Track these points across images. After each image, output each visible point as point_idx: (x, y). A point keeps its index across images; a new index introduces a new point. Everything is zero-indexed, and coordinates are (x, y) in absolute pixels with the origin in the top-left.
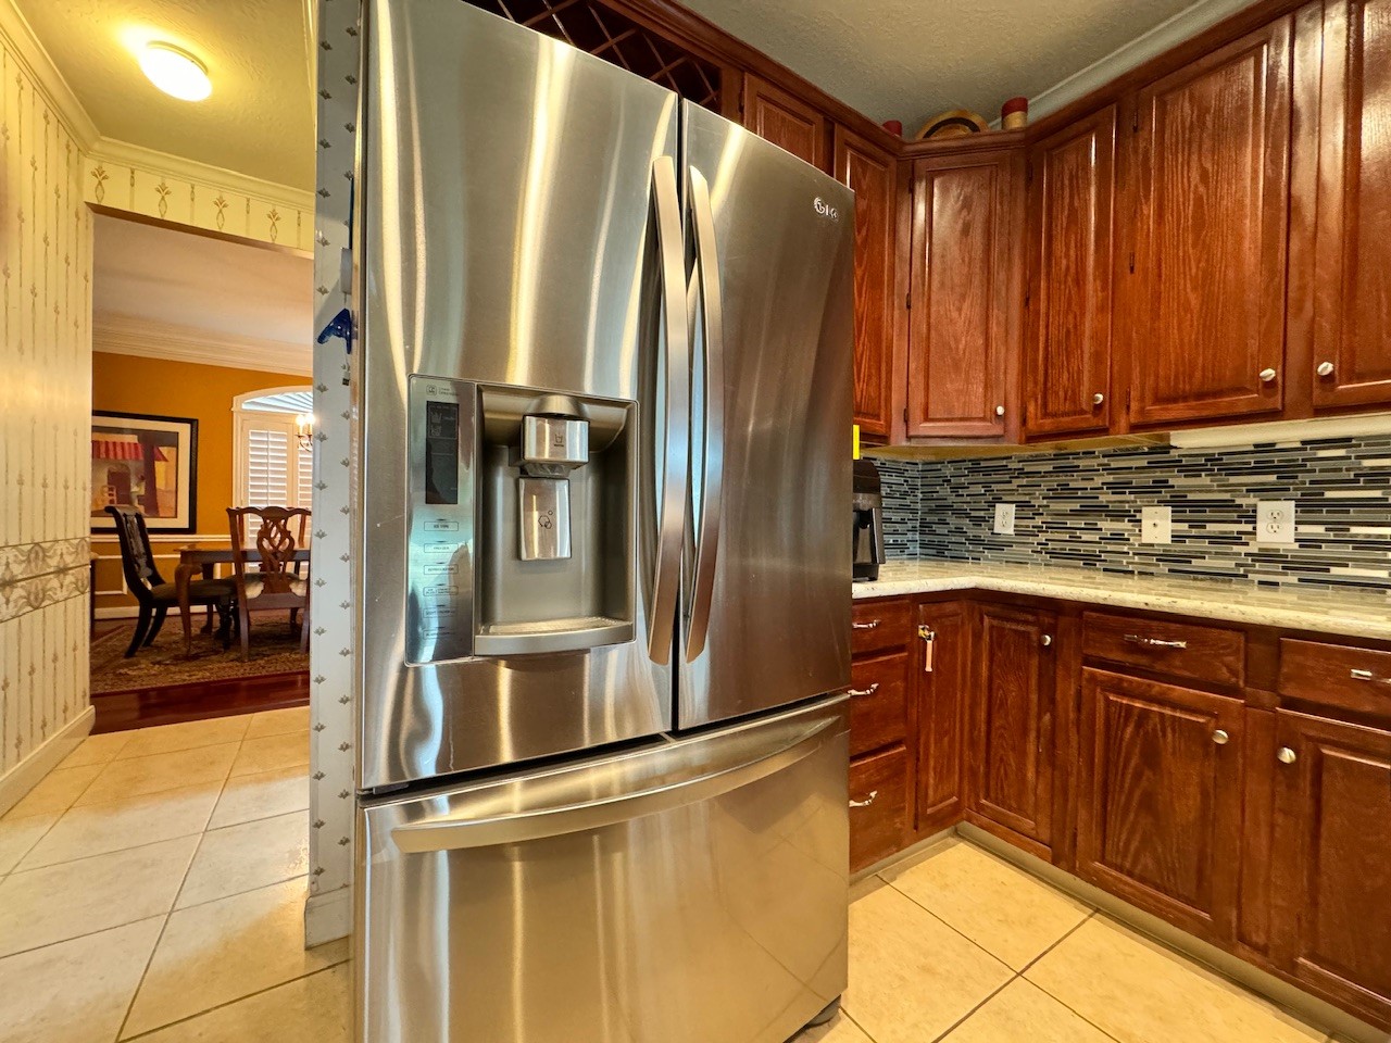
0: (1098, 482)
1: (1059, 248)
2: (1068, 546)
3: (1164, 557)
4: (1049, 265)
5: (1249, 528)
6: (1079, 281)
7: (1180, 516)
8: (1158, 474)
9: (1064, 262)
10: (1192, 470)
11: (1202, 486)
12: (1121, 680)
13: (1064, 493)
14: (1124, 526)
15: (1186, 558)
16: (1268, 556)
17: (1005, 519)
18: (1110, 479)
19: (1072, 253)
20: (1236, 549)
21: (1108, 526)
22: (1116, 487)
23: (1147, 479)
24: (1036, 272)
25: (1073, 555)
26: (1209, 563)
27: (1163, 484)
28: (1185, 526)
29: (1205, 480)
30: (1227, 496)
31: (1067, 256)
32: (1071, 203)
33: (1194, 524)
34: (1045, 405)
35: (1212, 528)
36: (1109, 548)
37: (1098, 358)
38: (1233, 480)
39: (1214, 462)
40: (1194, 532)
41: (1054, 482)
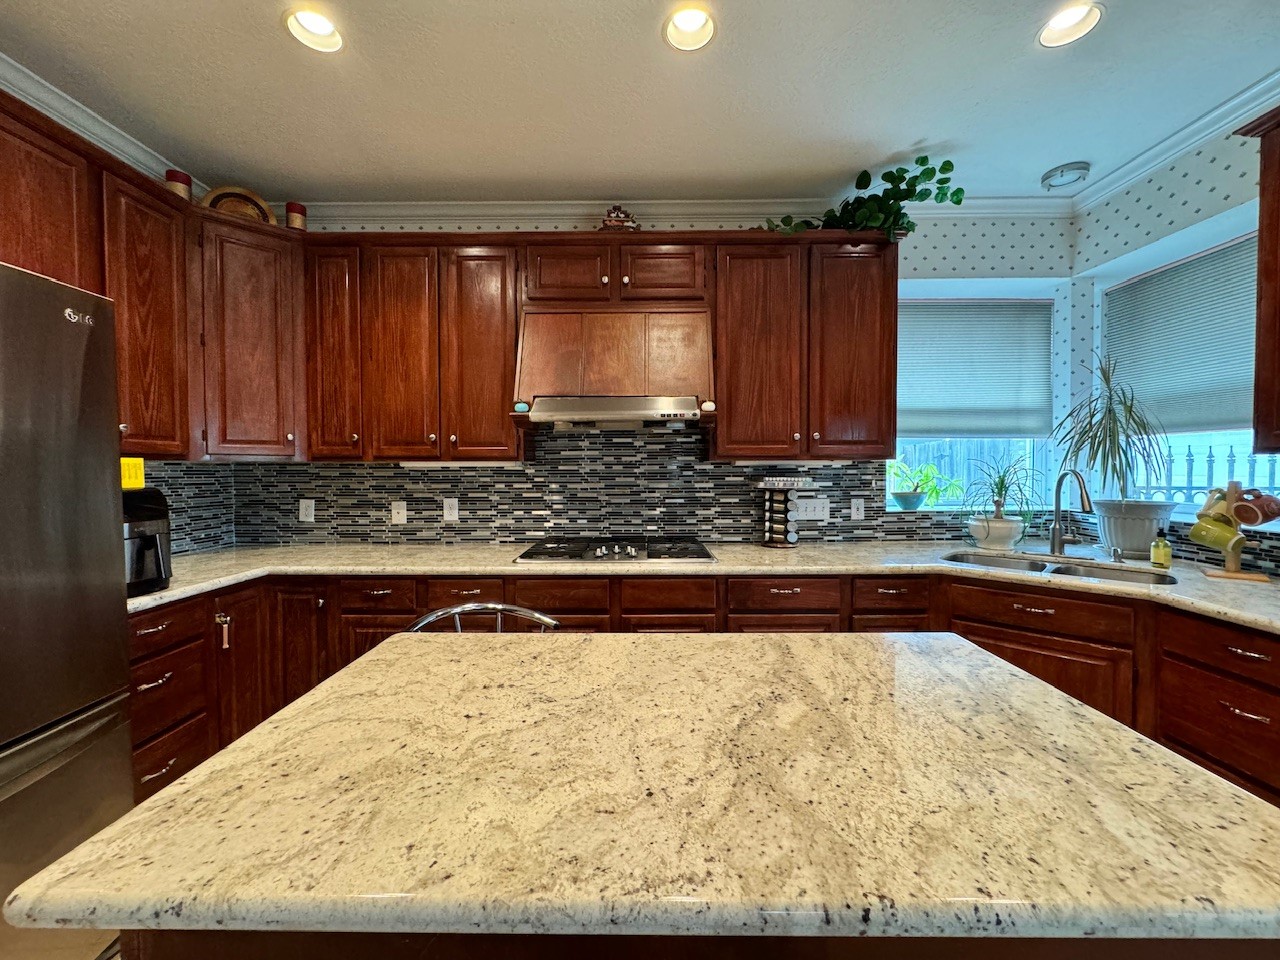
0: (367, 485)
1: (328, 329)
2: (351, 529)
3: (405, 532)
4: (322, 338)
5: (440, 513)
6: (341, 355)
7: (411, 507)
8: (399, 481)
9: (331, 340)
10: (415, 480)
11: (420, 489)
12: (362, 619)
13: (346, 492)
14: (383, 513)
15: (413, 532)
16: (449, 528)
17: (307, 511)
18: (374, 483)
19: (336, 335)
20: (436, 524)
21: (373, 513)
22: (377, 489)
23: (392, 484)
24: (313, 341)
25: (355, 535)
26: (424, 534)
27: (401, 487)
28: (413, 513)
29: (421, 486)
30: (431, 495)
31: (333, 336)
32: (334, 302)
33: (418, 511)
34: (323, 435)
35: (425, 514)
36: (375, 528)
37: (354, 409)
38: (434, 486)
39: (425, 475)
40: (417, 516)
41: (341, 483)
